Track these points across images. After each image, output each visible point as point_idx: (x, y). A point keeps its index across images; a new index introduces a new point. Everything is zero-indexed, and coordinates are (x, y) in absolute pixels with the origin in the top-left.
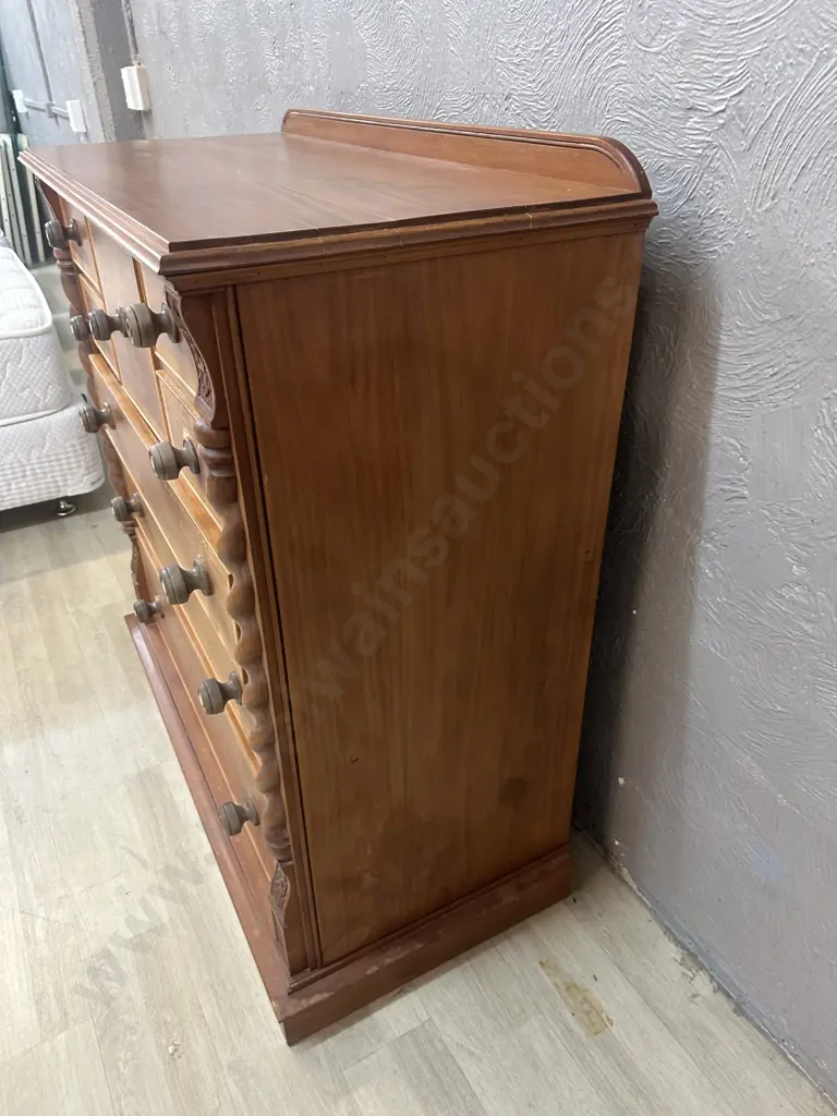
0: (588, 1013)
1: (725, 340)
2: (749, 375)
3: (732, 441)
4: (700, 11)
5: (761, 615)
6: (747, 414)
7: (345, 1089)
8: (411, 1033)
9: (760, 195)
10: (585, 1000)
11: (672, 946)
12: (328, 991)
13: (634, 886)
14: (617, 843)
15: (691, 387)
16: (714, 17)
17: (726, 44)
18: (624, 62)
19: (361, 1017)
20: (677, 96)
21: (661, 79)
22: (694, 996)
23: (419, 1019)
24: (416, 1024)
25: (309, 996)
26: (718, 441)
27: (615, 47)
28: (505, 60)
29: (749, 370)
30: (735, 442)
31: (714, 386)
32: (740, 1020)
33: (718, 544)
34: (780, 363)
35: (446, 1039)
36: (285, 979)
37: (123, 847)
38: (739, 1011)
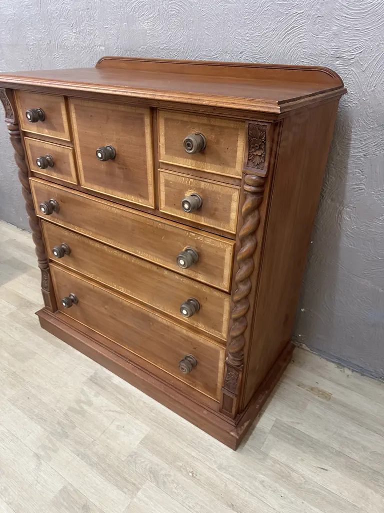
0: (322, 394)
1: (353, 136)
2: (364, 147)
3: (357, 170)
4: (343, 24)
5: (371, 228)
6: (364, 160)
7: (266, 455)
8: (274, 426)
9: (369, 85)
10: (319, 391)
11: (332, 363)
12: (248, 420)
13: (309, 350)
14: (300, 335)
15: (339, 154)
16: (349, 27)
17: (354, 36)
18: (306, 41)
19: (253, 429)
20: (332, 53)
21: (324, 47)
22: (348, 376)
23: (273, 420)
24: (273, 423)
25: (243, 425)
26: (351, 171)
27: (302, 35)
28: (240, 38)
29: (364, 145)
30: (359, 171)
31: (349, 152)
32: (365, 377)
33: (352, 208)
34: (377, 141)
35: (286, 422)
36: (231, 423)
37: (106, 410)
38: (362, 375)
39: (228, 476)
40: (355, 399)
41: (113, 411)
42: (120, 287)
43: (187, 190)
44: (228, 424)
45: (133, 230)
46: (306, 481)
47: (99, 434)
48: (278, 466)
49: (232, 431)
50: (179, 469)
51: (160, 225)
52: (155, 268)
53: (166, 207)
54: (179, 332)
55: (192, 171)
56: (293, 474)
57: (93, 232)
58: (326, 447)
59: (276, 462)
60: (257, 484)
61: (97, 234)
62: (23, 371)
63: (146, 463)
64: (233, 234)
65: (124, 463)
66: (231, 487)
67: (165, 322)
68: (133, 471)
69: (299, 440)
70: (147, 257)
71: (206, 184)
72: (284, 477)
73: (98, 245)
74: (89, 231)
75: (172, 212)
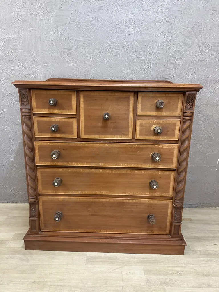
0: (188, 220)
10: (186, 219)
22: (189, 210)
36: (179, 240)
37: (113, 271)
38: (192, 208)
39: (191, 266)
40: (198, 217)
41: (117, 269)
42: (102, 192)
43: (153, 126)
44: (178, 242)
45: (119, 153)
46: (216, 252)
47: (121, 282)
48: (202, 252)
49: (182, 243)
50: (172, 274)
51: (137, 146)
52: (129, 171)
53: (140, 136)
54: (143, 203)
55: (155, 117)
56: (209, 252)
57: (87, 162)
58: (208, 237)
59: (200, 251)
60: (203, 262)
61: (90, 162)
62: (40, 277)
63: (157, 281)
64: (177, 140)
65: (147, 287)
66: (197, 269)
67: (134, 201)
68: (155, 288)
69: (199, 239)
70: (127, 166)
71: (163, 121)
72: (208, 254)
73: (87, 170)
74: (84, 162)
75: (143, 138)
